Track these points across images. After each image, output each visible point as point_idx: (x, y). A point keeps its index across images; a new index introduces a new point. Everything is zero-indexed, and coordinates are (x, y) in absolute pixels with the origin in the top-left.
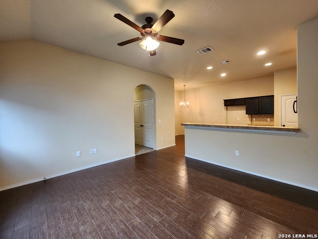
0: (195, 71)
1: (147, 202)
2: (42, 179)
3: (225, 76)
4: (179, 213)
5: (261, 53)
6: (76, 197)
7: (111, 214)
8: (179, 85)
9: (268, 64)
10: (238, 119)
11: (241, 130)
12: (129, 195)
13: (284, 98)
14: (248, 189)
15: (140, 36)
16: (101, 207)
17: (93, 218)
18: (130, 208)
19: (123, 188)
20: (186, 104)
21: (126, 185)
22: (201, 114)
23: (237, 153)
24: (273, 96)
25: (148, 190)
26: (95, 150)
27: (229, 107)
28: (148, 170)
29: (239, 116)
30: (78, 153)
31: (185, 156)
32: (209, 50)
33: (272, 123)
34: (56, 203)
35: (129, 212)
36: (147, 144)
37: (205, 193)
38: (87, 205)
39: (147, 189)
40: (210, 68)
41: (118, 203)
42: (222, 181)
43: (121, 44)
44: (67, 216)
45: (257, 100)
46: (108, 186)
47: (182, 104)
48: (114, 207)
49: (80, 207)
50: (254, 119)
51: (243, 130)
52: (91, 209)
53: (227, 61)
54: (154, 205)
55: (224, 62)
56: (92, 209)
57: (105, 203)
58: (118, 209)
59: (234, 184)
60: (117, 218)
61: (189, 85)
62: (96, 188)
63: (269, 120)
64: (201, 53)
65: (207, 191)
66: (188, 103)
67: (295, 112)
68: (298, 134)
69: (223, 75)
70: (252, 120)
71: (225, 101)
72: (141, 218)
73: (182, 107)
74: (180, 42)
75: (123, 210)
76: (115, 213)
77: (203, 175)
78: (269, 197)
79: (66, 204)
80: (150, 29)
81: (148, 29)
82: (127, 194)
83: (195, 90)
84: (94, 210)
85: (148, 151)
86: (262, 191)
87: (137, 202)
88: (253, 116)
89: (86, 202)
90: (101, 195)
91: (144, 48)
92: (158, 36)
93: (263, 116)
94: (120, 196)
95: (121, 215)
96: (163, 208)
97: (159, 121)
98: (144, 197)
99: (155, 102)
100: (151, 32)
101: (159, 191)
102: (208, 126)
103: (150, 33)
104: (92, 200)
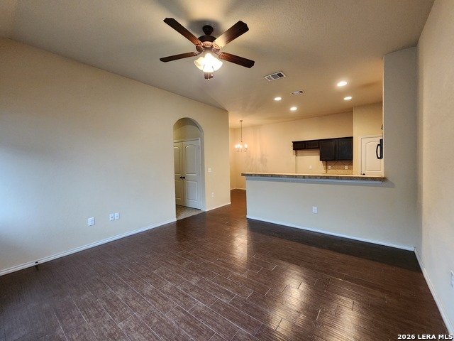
0: (258, 103)
1: (208, 280)
2: (33, 264)
3: (296, 111)
4: (255, 290)
5: (342, 84)
6: (99, 285)
7: (160, 301)
8: (234, 120)
9: (348, 98)
10: (311, 167)
11: (320, 180)
12: (180, 274)
13: (364, 141)
14: (331, 253)
15: (196, 51)
16: (143, 294)
17: (134, 310)
18: (186, 290)
19: (169, 266)
20: (243, 146)
21: (172, 262)
22: (263, 161)
23: (315, 210)
24: (352, 138)
25: (206, 265)
26: (117, 214)
27: (298, 151)
28: (199, 240)
29: (311, 163)
30: (90, 221)
31: (248, 217)
32: (280, 75)
33: (350, 171)
34: (69, 297)
35: (186, 296)
36: (191, 204)
37: (282, 262)
38: (120, 294)
39: (204, 263)
40: (278, 99)
41: (168, 286)
42: (300, 246)
43: (165, 60)
44: (92, 312)
45: (333, 143)
46: (145, 265)
47: (238, 146)
48: (163, 292)
49: (109, 297)
50: (329, 167)
51: (322, 180)
52: (127, 299)
53: (301, 92)
54: (219, 283)
55: (297, 93)
56: (130, 298)
57: (149, 288)
58: (169, 294)
59: (313, 248)
60: (171, 305)
61: (248, 120)
62: (127, 270)
63: (346, 167)
64: (271, 79)
65: (283, 260)
66: (246, 146)
67: (378, 158)
68: (384, 183)
69: (294, 109)
70: (326, 169)
71: (295, 143)
72: (204, 301)
73: (238, 150)
74: (248, 64)
75: (177, 293)
76: (166, 299)
77: (275, 241)
78: (356, 259)
79: (85, 296)
80: (210, 43)
81: (208, 43)
82: (178, 273)
83: (254, 127)
84: (133, 299)
85: (195, 213)
86: (347, 253)
87: (194, 282)
88: (329, 163)
89: (117, 290)
90: (139, 278)
91: (200, 68)
92: (220, 53)
93: (340, 163)
94: (168, 276)
95: (176, 301)
96: (232, 286)
97: (209, 170)
98: (202, 274)
99: (202, 143)
100: (212, 47)
101: (222, 265)
102: (279, 176)
103: (210, 49)
104: (126, 287)
